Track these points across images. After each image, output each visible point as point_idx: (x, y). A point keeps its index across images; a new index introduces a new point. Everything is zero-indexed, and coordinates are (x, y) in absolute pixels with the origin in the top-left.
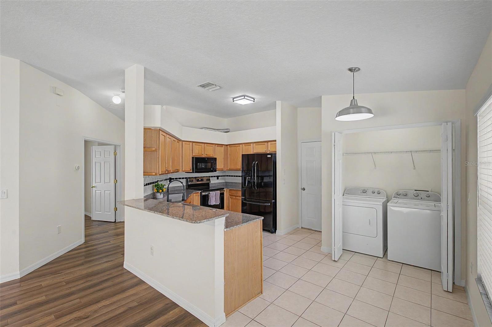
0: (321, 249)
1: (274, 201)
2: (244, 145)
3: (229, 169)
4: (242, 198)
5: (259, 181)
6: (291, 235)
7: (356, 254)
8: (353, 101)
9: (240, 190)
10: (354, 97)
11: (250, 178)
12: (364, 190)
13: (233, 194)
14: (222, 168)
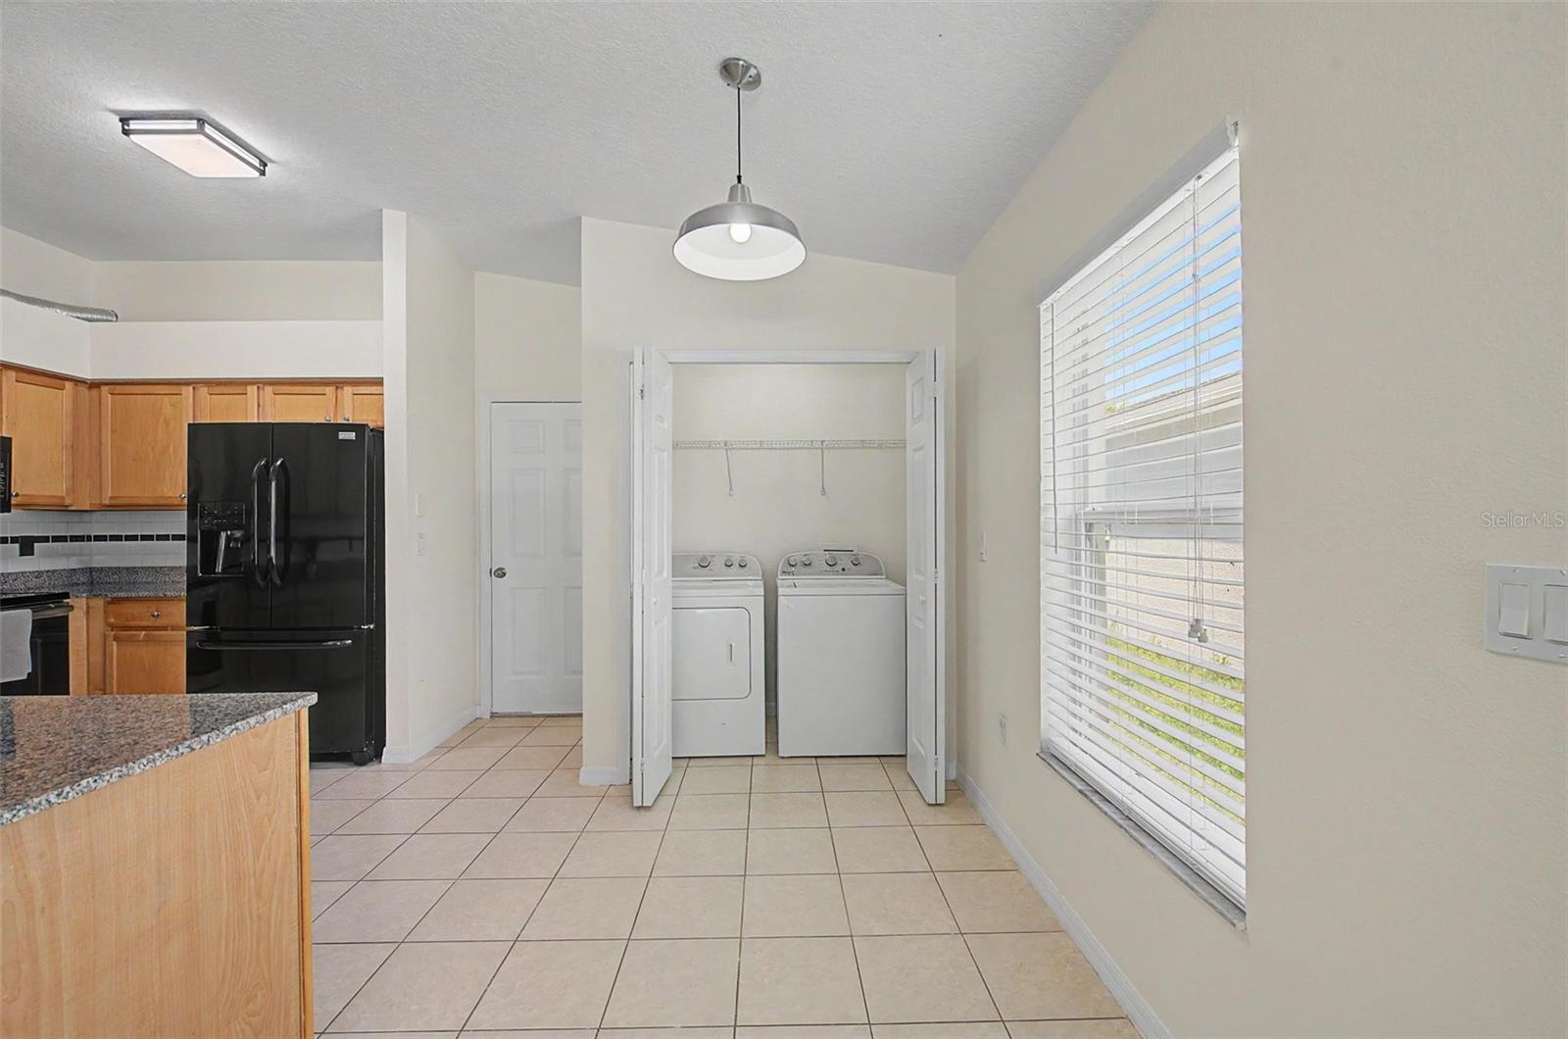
0: (578, 776)
1: (372, 626)
2: (203, 390)
3: (107, 502)
4: (188, 633)
5: (293, 558)
6: (452, 754)
7: (692, 762)
8: (739, 191)
9: (178, 599)
10: (739, 178)
11: (238, 534)
12: (704, 558)
13: (134, 619)
14: (63, 498)
